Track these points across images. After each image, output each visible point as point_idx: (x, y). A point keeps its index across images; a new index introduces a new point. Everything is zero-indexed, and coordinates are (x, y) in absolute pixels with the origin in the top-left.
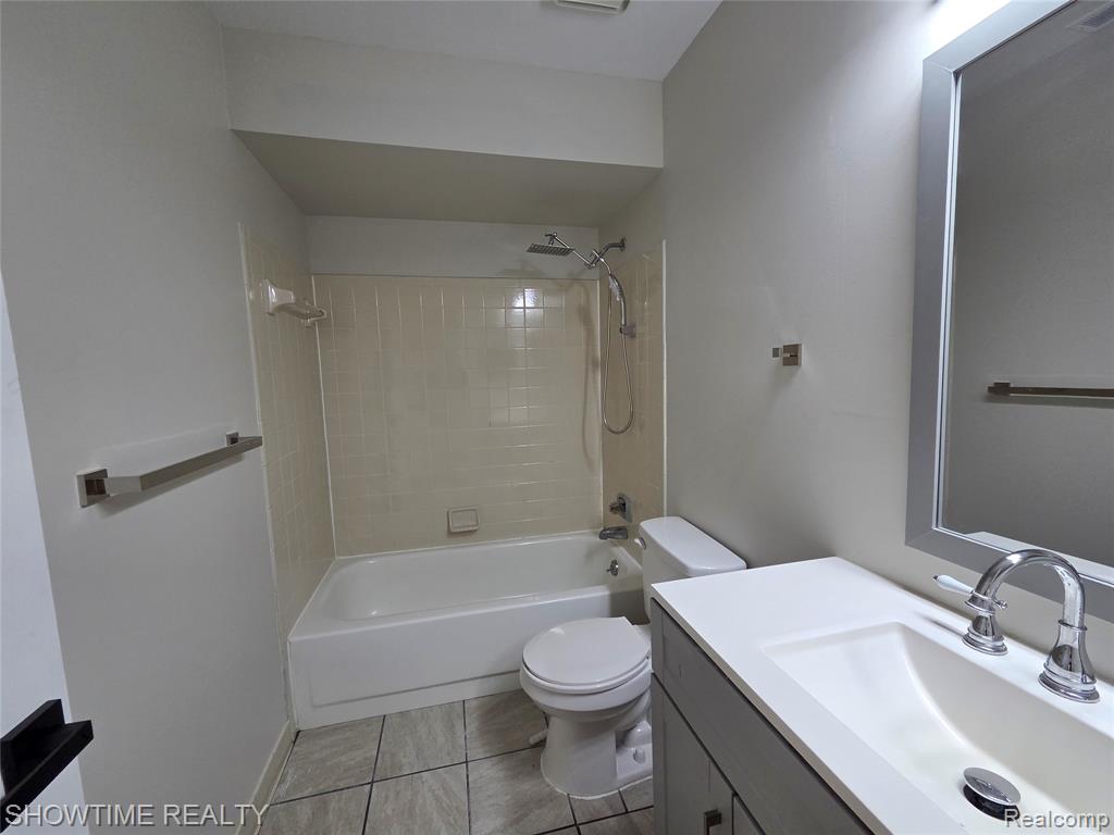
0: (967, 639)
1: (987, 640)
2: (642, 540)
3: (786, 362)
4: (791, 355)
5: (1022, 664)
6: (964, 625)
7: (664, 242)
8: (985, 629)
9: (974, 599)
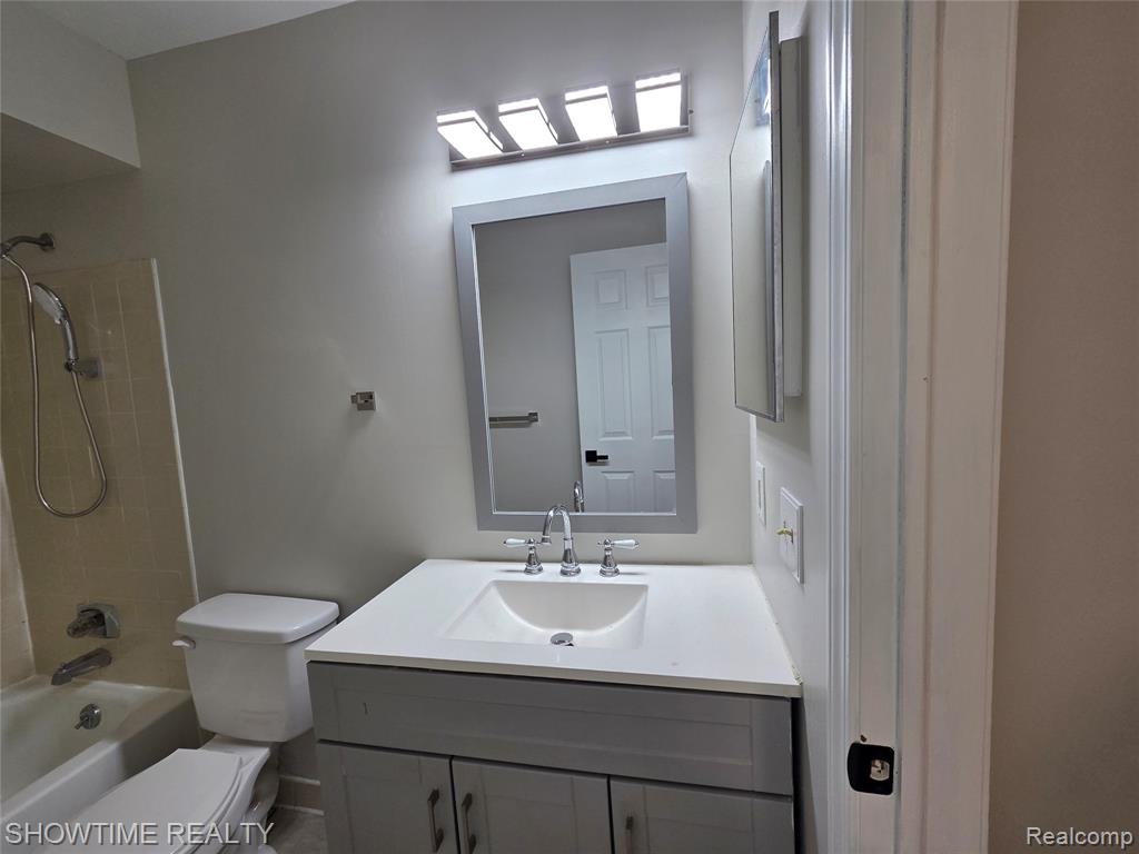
0: (527, 571)
1: (535, 568)
2: (184, 638)
3: (360, 408)
4: (365, 401)
5: (551, 571)
6: (523, 566)
7: (154, 263)
8: (532, 561)
9: (543, 540)
